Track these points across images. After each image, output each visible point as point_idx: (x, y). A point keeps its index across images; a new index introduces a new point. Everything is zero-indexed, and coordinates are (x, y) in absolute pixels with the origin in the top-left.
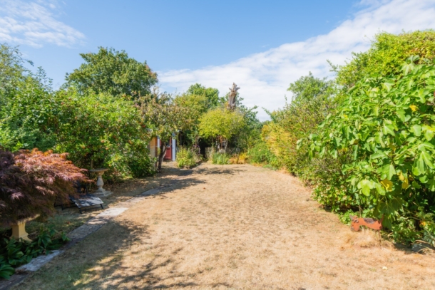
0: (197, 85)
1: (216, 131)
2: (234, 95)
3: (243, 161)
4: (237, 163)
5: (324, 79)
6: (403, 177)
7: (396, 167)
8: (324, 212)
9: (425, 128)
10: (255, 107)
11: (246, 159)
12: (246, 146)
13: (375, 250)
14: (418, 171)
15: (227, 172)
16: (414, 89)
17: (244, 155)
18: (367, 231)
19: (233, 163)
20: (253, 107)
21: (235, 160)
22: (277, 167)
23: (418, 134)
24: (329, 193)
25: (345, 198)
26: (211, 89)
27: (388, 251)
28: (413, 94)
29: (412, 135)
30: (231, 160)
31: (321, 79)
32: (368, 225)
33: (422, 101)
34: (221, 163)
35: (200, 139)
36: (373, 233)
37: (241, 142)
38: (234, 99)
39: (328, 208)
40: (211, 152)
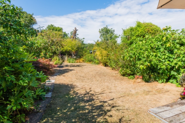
0: (52, 25)
1: (70, 49)
2: (75, 33)
3: (82, 62)
4: (80, 62)
5: (111, 29)
6: (149, 64)
7: (148, 62)
8: (122, 77)
9: (154, 53)
10: (84, 39)
11: (83, 61)
12: (82, 55)
13: (141, 83)
14: (152, 63)
15: (78, 66)
16: (151, 43)
17: (82, 59)
18: (139, 79)
19: (77, 62)
20: (83, 38)
21: (79, 61)
22: (98, 63)
23: (152, 54)
24: (125, 71)
25: (130, 72)
26: (59, 27)
27: (144, 83)
28: (151, 45)
29: (151, 55)
30: (77, 61)
31: (110, 29)
32: (139, 77)
33: (153, 46)
34: (72, 63)
35: (61, 52)
36: (140, 79)
37: (80, 53)
38: (75, 34)
39: (124, 75)
40: (66, 58)
